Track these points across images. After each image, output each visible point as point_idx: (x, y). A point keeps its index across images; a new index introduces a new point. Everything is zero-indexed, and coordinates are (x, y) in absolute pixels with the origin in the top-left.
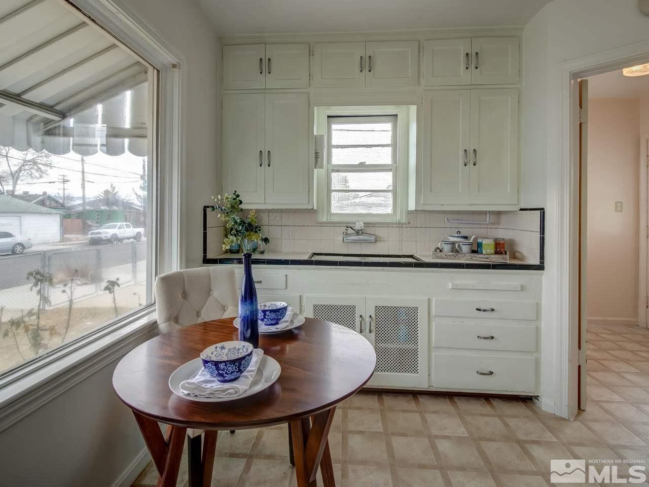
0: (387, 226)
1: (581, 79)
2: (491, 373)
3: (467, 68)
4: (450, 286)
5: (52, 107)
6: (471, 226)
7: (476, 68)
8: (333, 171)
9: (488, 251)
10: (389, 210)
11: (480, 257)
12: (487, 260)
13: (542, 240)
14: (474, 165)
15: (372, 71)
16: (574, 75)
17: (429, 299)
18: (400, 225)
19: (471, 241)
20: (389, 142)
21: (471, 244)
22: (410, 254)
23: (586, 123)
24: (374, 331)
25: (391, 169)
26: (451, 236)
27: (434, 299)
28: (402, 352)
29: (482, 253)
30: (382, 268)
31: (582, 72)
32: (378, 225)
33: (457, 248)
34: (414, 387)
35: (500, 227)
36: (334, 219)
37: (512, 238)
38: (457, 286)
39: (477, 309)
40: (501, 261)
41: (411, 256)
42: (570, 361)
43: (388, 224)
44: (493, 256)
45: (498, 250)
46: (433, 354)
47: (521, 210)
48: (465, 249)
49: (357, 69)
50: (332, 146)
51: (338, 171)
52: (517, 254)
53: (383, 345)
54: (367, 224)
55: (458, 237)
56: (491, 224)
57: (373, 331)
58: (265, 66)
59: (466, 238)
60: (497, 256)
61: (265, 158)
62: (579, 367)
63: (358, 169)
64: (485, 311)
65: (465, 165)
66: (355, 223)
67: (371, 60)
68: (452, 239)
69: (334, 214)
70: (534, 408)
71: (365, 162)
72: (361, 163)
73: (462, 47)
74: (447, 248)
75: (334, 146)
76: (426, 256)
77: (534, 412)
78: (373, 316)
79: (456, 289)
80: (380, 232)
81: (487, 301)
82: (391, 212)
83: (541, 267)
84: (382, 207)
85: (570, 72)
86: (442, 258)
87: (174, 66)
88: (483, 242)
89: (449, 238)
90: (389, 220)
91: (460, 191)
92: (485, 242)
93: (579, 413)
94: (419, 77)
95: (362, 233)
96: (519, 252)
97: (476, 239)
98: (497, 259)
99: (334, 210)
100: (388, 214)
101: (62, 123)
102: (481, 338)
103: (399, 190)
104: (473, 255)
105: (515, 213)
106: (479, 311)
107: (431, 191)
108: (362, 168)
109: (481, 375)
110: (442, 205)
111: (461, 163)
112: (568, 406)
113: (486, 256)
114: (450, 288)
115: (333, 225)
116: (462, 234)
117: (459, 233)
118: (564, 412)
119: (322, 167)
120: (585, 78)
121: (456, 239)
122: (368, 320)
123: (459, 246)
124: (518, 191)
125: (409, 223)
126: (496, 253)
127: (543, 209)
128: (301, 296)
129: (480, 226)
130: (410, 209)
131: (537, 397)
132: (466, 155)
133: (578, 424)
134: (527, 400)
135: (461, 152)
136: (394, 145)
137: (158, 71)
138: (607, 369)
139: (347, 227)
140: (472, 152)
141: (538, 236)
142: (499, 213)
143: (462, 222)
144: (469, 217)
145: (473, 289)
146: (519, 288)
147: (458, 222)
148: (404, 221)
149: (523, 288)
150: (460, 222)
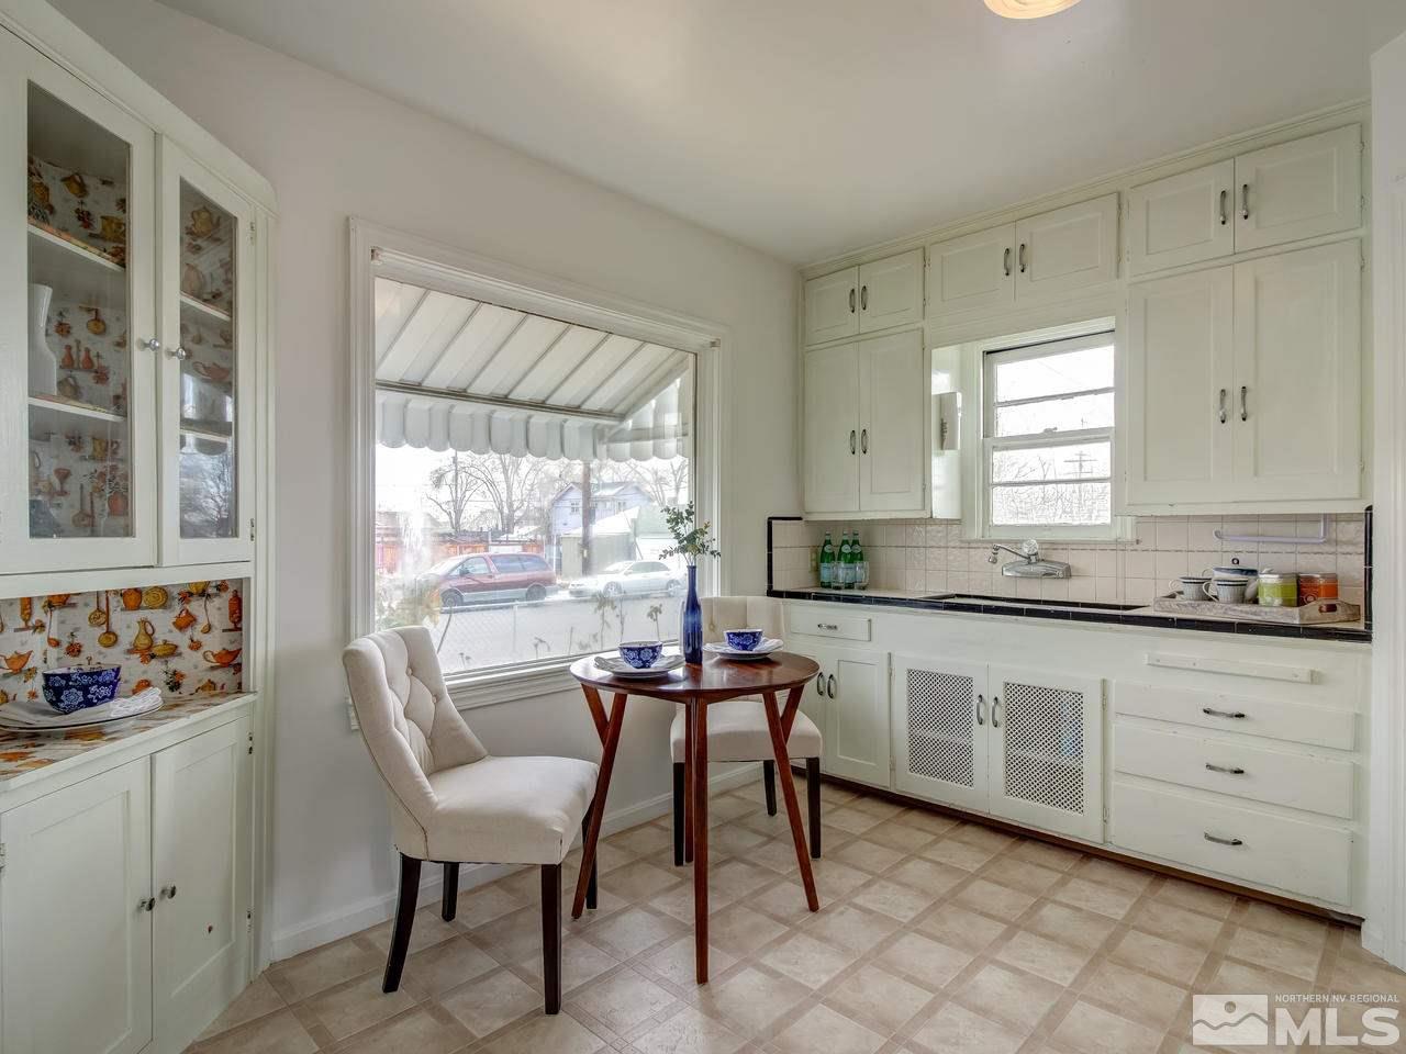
0: (1093, 547)
2: (1238, 842)
3: (1224, 222)
4: (1145, 658)
5: (611, 411)
7: (1246, 217)
8: (997, 448)
9: (1268, 599)
10: (1104, 518)
13: (1369, 576)
14: (1245, 419)
15: (1026, 271)
17: (1104, 681)
18: (1118, 546)
20: (1111, 384)
24: (1004, 722)
25: (1110, 437)
26: (1218, 569)
27: (1114, 682)
28: (1053, 769)
29: (1261, 605)
32: (1075, 547)
33: (1205, 591)
36: (995, 535)
38: (1159, 660)
39: (1206, 711)
43: (1097, 543)
46: (1112, 783)
48: (1227, 593)
49: (1001, 272)
50: (997, 401)
51: (1008, 448)
53: (1019, 752)
55: (1228, 570)
57: (1000, 722)
58: (859, 299)
59: (1252, 572)
61: (859, 442)
63: (1040, 441)
65: (1224, 421)
67: (1025, 251)
69: (996, 526)
71: (1056, 429)
72: (1046, 431)
73: (1215, 180)
74: (1190, 590)
75: (1001, 403)
78: (1000, 697)
79: (1156, 665)
80: (1074, 559)
81: (1231, 696)
82: (1105, 522)
83: (1364, 637)
87: (713, 344)
89: (1216, 572)
90: (1101, 537)
91: (1213, 476)
94: (1118, 262)
95: (1038, 561)
99: (999, 519)
100: (1104, 526)
101: (622, 426)
102: (1214, 769)
104: (1234, 605)
106: (1210, 716)
107: (1146, 479)
108: (1051, 438)
109: (1211, 842)
110: (1171, 506)
111: (1215, 418)
113: (1265, 610)
114: (1146, 662)
116: (1244, 565)
117: (1236, 561)
119: (952, 447)
121: (1221, 575)
122: (991, 703)
123: (1209, 588)
124: (1363, 469)
125: (1138, 542)
127: (1370, 508)
128: (890, 654)
132: (1224, 400)
135: (1214, 397)
136: (1118, 388)
137: (696, 355)
139: (996, 549)
140: (1237, 393)
143: (1265, 539)
144: (1289, 529)
145: (1194, 670)
146: (1305, 677)
147: (1257, 539)
148: (1129, 536)
149: (1315, 678)
150: (1261, 539)
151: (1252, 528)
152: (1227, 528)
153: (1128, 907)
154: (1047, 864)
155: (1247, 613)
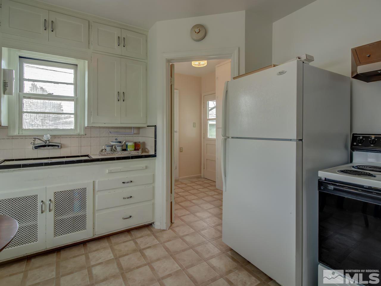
1: (172, 63)
2: (131, 217)
3: (119, 45)
4: (107, 171)
6: (124, 135)
7: (124, 46)
8: (25, 97)
9: (131, 149)
10: (73, 127)
11: (126, 153)
12: (129, 154)
13: (156, 141)
14: (124, 101)
15: (54, 32)
16: (168, 61)
17: (94, 181)
18: (79, 136)
19: (123, 144)
20: (72, 82)
21: (122, 146)
22: (86, 154)
23: (174, 85)
24: (54, 209)
25: (74, 100)
27: (97, 181)
29: (128, 151)
30: (59, 165)
31: (172, 60)
32: (63, 137)
33: (114, 149)
34: (84, 239)
35: (140, 135)
36: (25, 133)
37: (144, 141)
38: (111, 171)
39: (123, 183)
40: (137, 154)
41: (87, 156)
42: (167, 201)
43: (71, 135)
44: (133, 152)
45: (137, 148)
46: (96, 214)
47: (148, 126)
48: (119, 149)
49: (42, 28)
50: (24, 79)
51: (30, 98)
52: (146, 150)
53: (60, 218)
54: (54, 136)
55: (116, 142)
56: (135, 134)
57: (52, 210)
59: (120, 142)
60: (135, 151)
62: (171, 202)
63: (47, 97)
64: (128, 182)
65: (118, 101)
66: (43, 136)
67: (53, 24)
68: (112, 143)
69: (25, 129)
70: (152, 229)
71: (53, 94)
72: (49, 94)
73: (116, 33)
74: (108, 149)
75: (25, 79)
76: (94, 155)
77: (151, 231)
78: (53, 199)
79: (111, 172)
80: (63, 141)
81: (128, 177)
82: (73, 128)
83: (155, 156)
84: (68, 124)
85: (166, 59)
86: (106, 155)
88: (128, 144)
89: (111, 143)
90: (72, 133)
91: (116, 115)
92: (129, 144)
93: (171, 225)
94: (89, 43)
95: (49, 142)
96: (147, 149)
97: (125, 143)
98: (135, 153)
99: (25, 126)
100: (71, 129)
102: (125, 198)
103: (79, 113)
104: (122, 152)
105: (145, 128)
106: (124, 184)
107: (98, 115)
108: (50, 97)
109: (125, 220)
110: (105, 124)
111: (116, 99)
112: (166, 223)
113: (129, 152)
115: (24, 137)
116: (119, 140)
117: (116, 140)
118: (164, 227)
119: (11, 94)
120: (173, 63)
121: (114, 143)
122: (48, 203)
123: (115, 148)
124: (146, 117)
125: (86, 135)
126: (135, 150)
127: (156, 126)
129: (129, 135)
130: (86, 126)
131: (153, 223)
132: (119, 95)
133: (170, 230)
134: (149, 226)
135: (116, 93)
136: (75, 84)
138: (187, 200)
139: (35, 139)
140: (122, 93)
141: (154, 139)
142: (139, 128)
143: (119, 133)
144: (123, 130)
145: (121, 172)
146: (144, 168)
147: (117, 133)
148: (82, 133)
149: (146, 167)
150: (118, 133)
151: (116, 130)
152: (111, 130)
153: (111, 252)
154: (76, 255)
155: (127, 153)
